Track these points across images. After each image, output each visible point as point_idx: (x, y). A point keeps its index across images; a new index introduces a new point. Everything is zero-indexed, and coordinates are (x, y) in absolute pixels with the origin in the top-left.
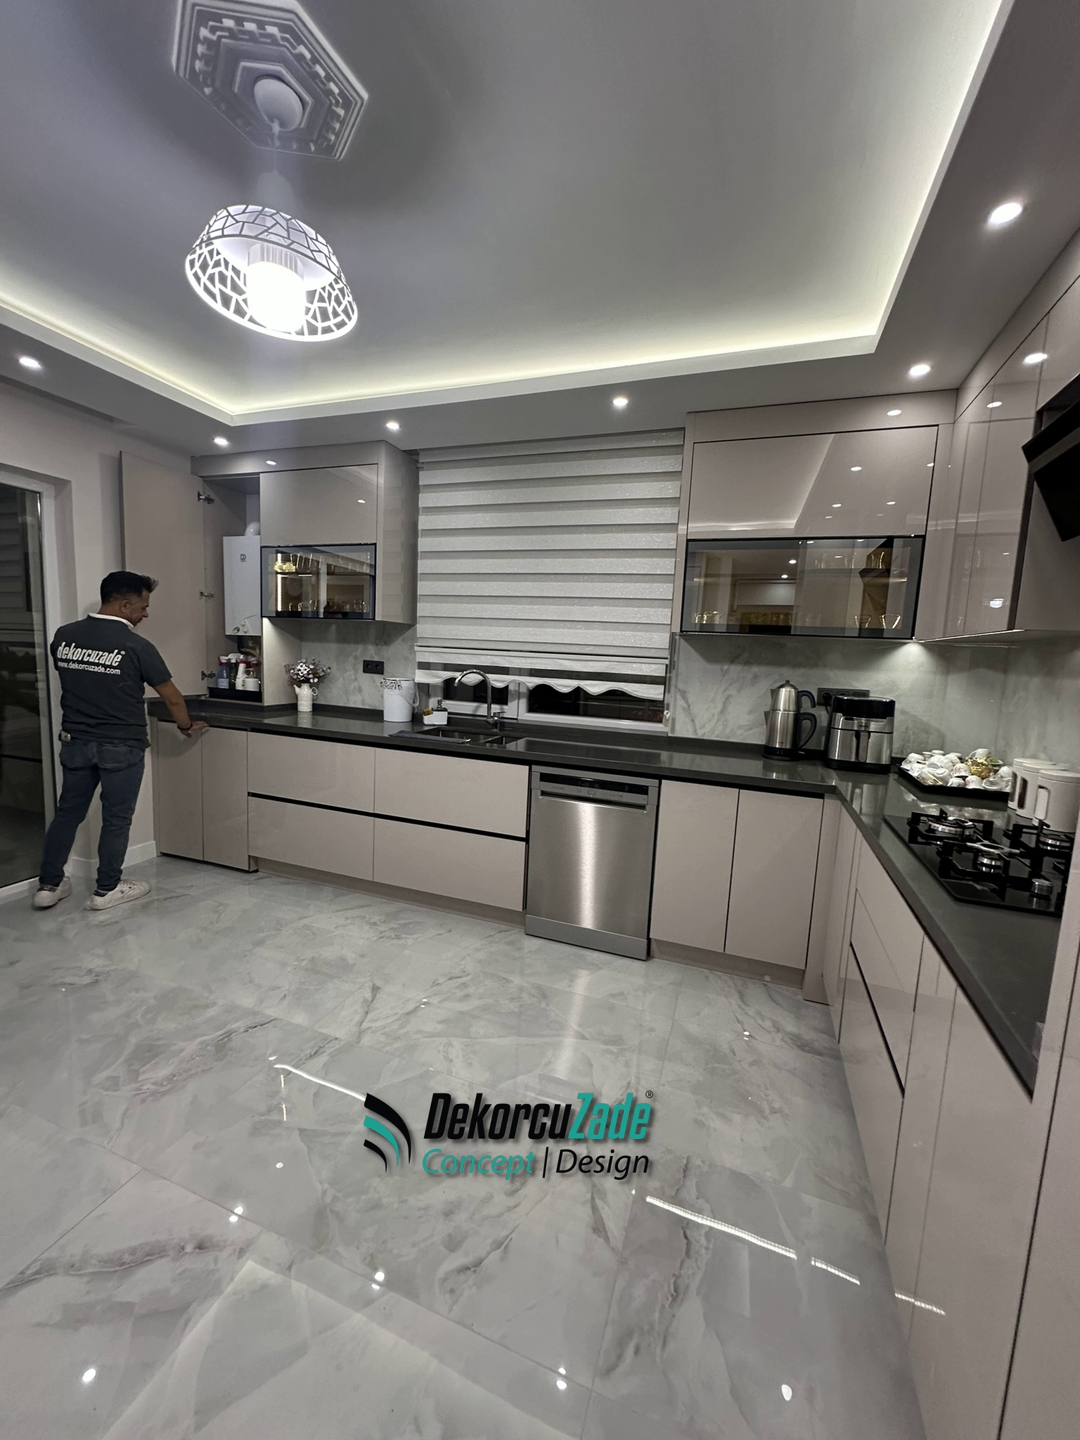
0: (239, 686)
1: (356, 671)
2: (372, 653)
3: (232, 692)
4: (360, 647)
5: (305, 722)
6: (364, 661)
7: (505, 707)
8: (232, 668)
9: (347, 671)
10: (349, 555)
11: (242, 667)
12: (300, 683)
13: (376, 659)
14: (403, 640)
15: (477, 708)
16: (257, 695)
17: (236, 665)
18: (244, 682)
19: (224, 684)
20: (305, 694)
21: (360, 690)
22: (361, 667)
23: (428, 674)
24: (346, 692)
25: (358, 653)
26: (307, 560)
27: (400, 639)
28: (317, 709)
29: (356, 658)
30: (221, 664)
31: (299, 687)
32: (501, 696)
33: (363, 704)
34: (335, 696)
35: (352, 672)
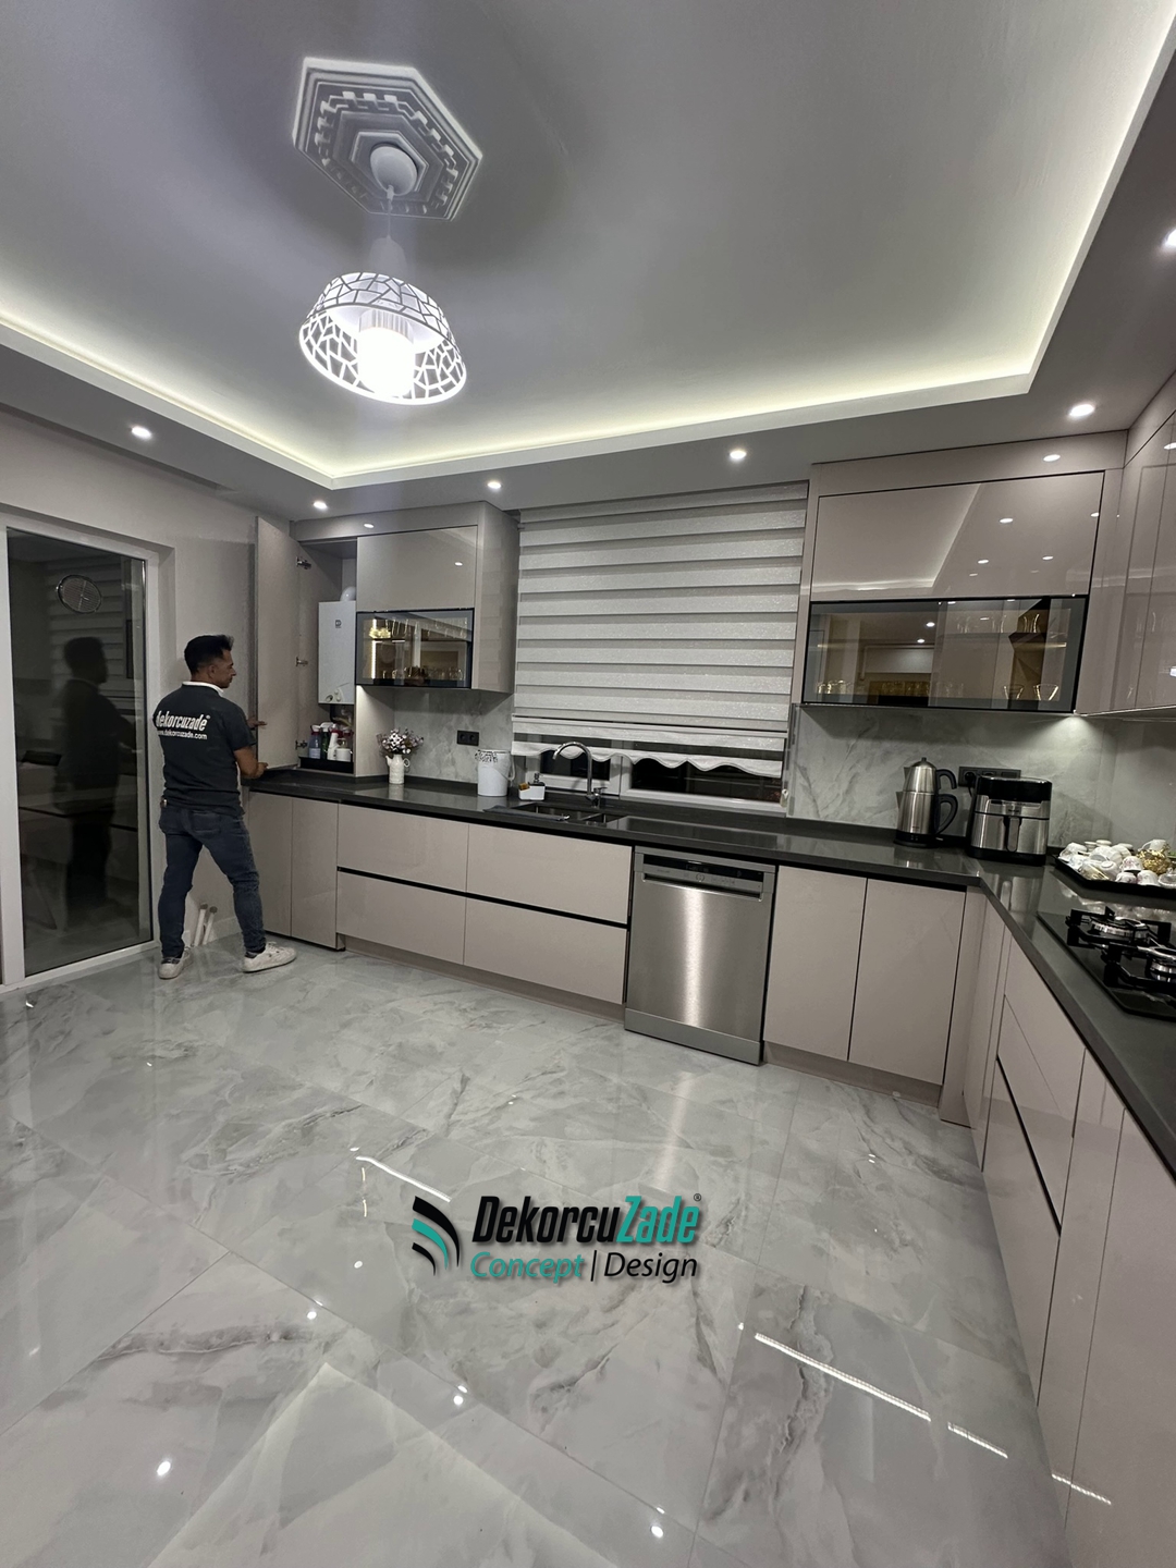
0: (331, 757)
1: (450, 743)
2: (466, 723)
3: (324, 762)
4: (455, 717)
5: (396, 794)
6: (459, 732)
7: (606, 782)
8: (324, 737)
9: (440, 741)
10: (445, 621)
11: (334, 736)
12: (392, 754)
13: (471, 729)
14: (499, 710)
15: (577, 782)
16: (349, 766)
17: (329, 735)
18: (336, 752)
19: (315, 754)
20: (397, 765)
21: (453, 762)
22: (455, 737)
23: (525, 746)
24: (439, 763)
25: (452, 723)
26: (402, 626)
27: (496, 709)
28: (409, 781)
29: (450, 728)
30: (313, 733)
31: (392, 758)
32: (603, 771)
33: (456, 777)
34: (428, 769)
35: (446, 743)
